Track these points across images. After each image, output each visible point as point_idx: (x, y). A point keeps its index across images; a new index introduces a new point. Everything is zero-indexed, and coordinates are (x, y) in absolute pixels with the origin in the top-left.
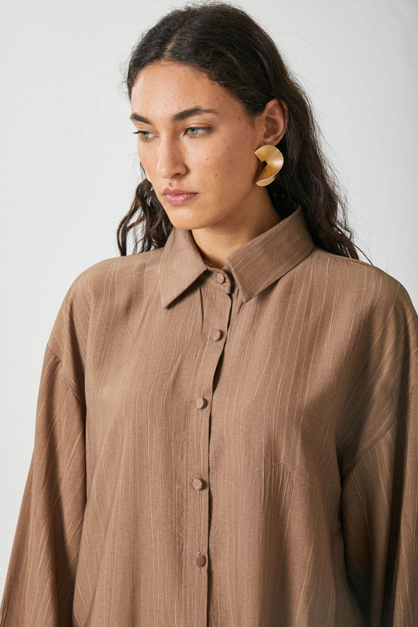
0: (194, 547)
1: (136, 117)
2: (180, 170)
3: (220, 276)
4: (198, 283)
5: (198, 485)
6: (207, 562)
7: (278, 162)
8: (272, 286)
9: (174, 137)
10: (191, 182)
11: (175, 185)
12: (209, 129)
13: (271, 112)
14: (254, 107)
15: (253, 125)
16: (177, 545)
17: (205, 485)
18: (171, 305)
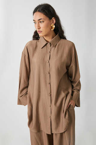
0: (48, 82)
1: (34, 20)
2: (39, 28)
3: (49, 44)
4: (46, 45)
5: (48, 73)
6: (50, 84)
7: (54, 27)
8: (56, 45)
9: (38, 23)
10: (41, 30)
11: (39, 30)
12: (43, 22)
13: (53, 19)
14: (50, 18)
15: (50, 21)
16: (46, 82)
17: (49, 73)
18: (42, 48)
